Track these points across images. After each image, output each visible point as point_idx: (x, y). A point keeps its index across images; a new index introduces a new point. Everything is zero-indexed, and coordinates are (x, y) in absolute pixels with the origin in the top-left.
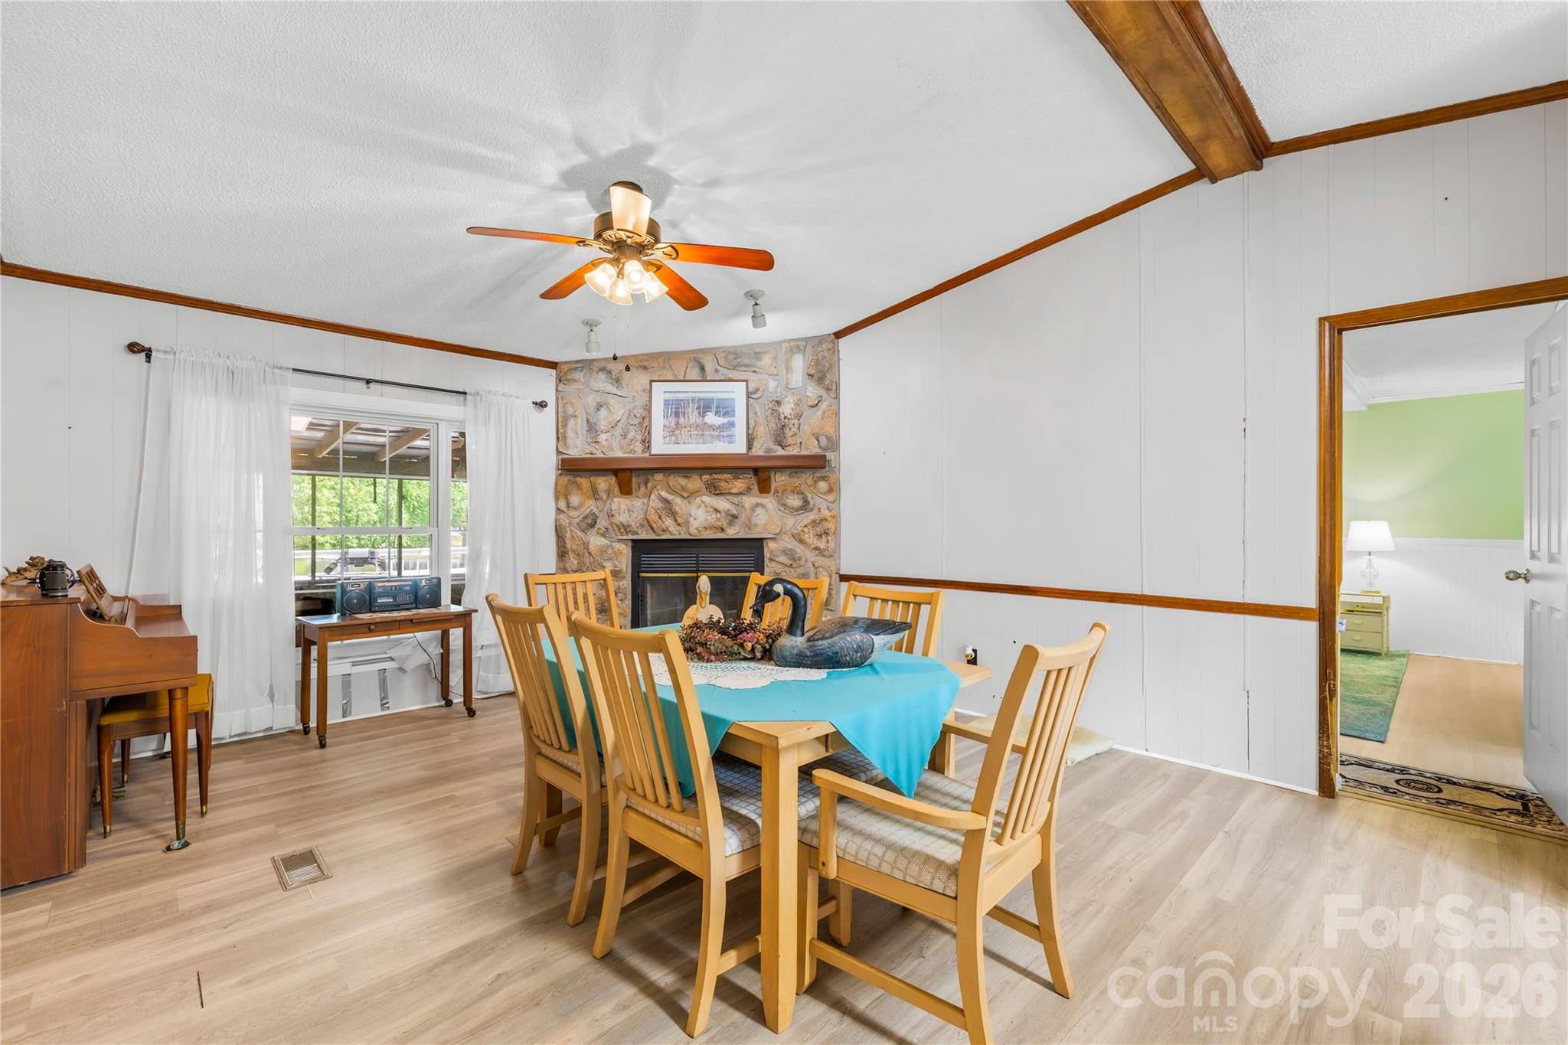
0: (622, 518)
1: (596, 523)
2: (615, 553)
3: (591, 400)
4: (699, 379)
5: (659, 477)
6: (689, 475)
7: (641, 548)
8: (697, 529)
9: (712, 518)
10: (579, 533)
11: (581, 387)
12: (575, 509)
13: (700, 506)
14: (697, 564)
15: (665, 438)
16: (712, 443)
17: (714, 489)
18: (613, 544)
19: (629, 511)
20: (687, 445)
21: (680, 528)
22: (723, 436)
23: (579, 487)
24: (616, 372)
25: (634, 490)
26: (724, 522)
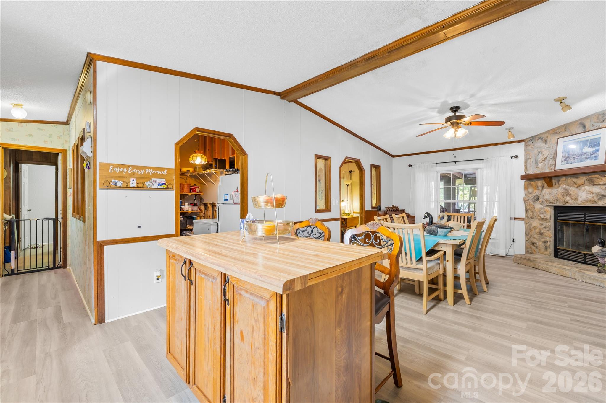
0: (547, 197)
1: (538, 199)
2: (545, 211)
3: (536, 151)
4: (582, 132)
5: (563, 179)
6: (578, 177)
7: (558, 209)
8: (581, 201)
9: (590, 197)
10: (532, 203)
11: (532, 147)
12: (531, 194)
13: (584, 191)
14: (585, 218)
15: (562, 162)
16: (585, 161)
17: (592, 183)
18: (544, 208)
19: (550, 194)
20: (572, 164)
21: (574, 201)
22: (592, 157)
23: (531, 185)
24: (544, 138)
25: (554, 185)
26: (596, 199)
